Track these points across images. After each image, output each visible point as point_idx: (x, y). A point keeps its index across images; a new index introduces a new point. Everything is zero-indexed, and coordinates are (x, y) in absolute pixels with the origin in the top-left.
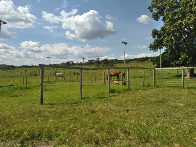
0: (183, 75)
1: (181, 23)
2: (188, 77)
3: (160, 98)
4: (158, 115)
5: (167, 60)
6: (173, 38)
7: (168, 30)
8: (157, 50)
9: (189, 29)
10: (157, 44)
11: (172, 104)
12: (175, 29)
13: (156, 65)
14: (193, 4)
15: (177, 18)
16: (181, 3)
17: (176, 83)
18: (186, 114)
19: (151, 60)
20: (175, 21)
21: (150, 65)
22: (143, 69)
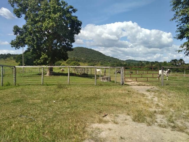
0: (42, 73)
1: (42, 26)
2: (47, 75)
3: (18, 97)
4: (14, 116)
5: (31, 59)
6: (35, 37)
7: (29, 30)
8: (20, 48)
9: (48, 32)
10: (19, 42)
11: (30, 102)
12: (36, 29)
13: (19, 63)
14: (51, 12)
15: (38, 20)
16: (42, 7)
17: (37, 80)
18: (42, 109)
19: (14, 58)
20: (36, 22)
21: (13, 62)
22: (1, 67)
